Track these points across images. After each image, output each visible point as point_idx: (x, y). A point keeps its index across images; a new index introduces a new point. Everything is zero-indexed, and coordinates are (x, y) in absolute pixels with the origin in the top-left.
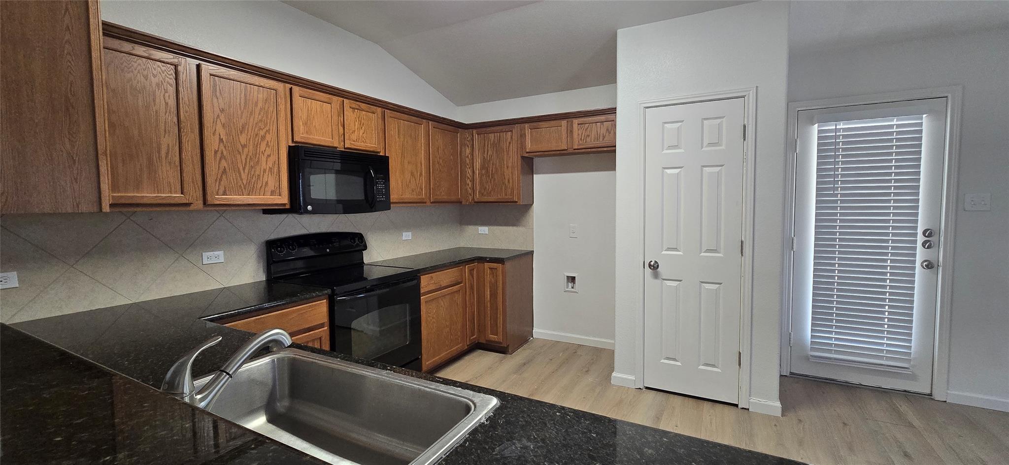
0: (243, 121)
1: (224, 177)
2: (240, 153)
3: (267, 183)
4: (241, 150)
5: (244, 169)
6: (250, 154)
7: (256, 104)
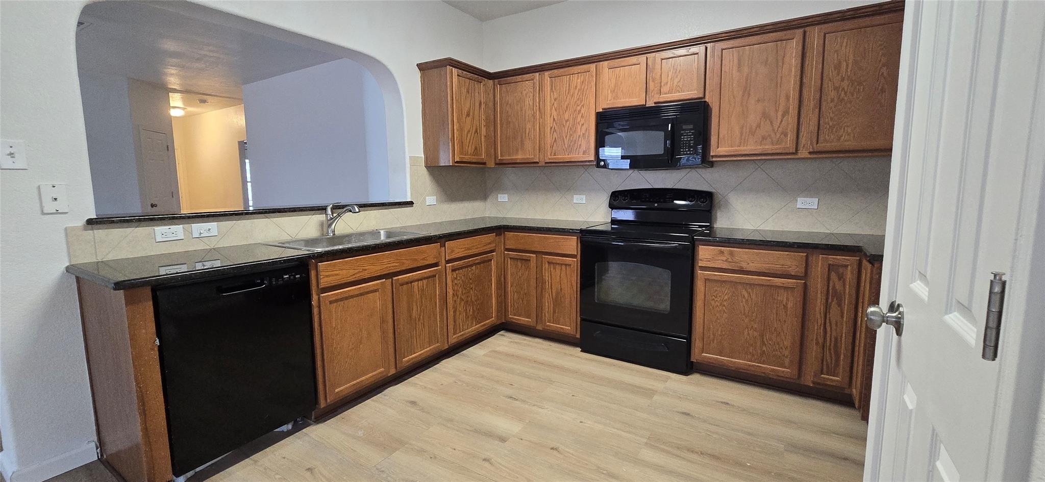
0: (566, 103)
1: (555, 145)
2: (564, 126)
3: (580, 145)
4: (565, 124)
5: (566, 137)
6: (570, 126)
7: (576, 87)
